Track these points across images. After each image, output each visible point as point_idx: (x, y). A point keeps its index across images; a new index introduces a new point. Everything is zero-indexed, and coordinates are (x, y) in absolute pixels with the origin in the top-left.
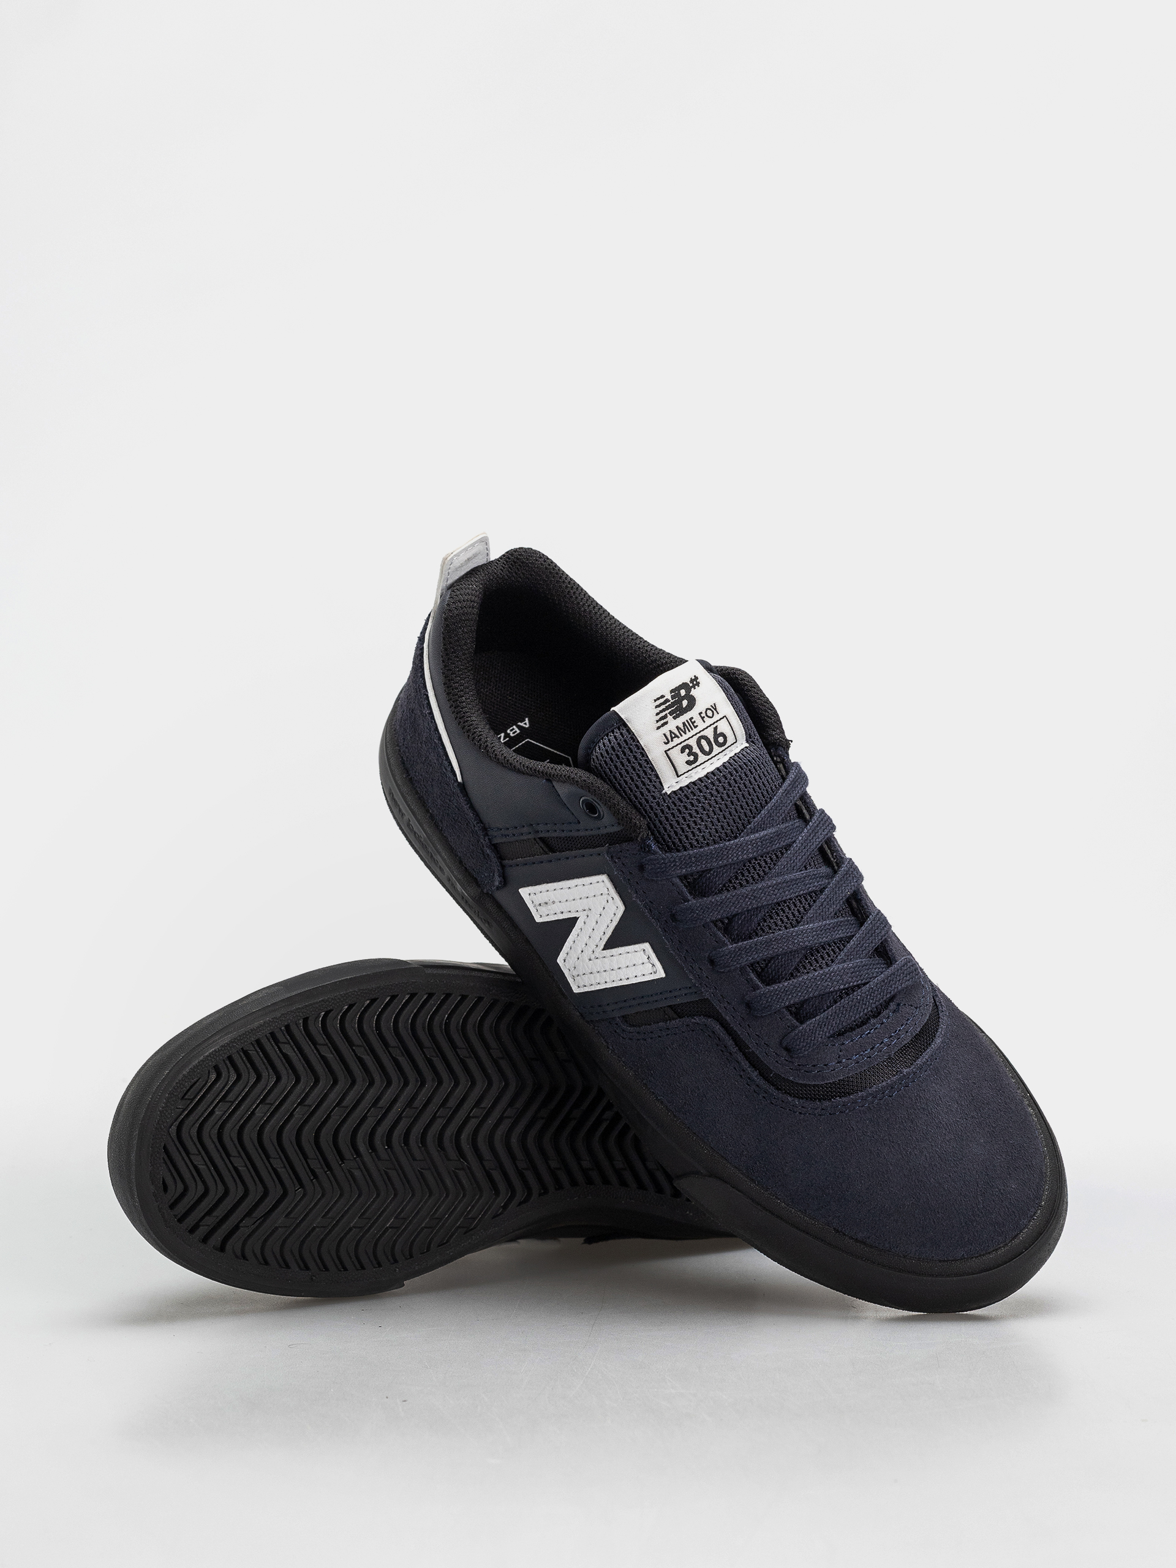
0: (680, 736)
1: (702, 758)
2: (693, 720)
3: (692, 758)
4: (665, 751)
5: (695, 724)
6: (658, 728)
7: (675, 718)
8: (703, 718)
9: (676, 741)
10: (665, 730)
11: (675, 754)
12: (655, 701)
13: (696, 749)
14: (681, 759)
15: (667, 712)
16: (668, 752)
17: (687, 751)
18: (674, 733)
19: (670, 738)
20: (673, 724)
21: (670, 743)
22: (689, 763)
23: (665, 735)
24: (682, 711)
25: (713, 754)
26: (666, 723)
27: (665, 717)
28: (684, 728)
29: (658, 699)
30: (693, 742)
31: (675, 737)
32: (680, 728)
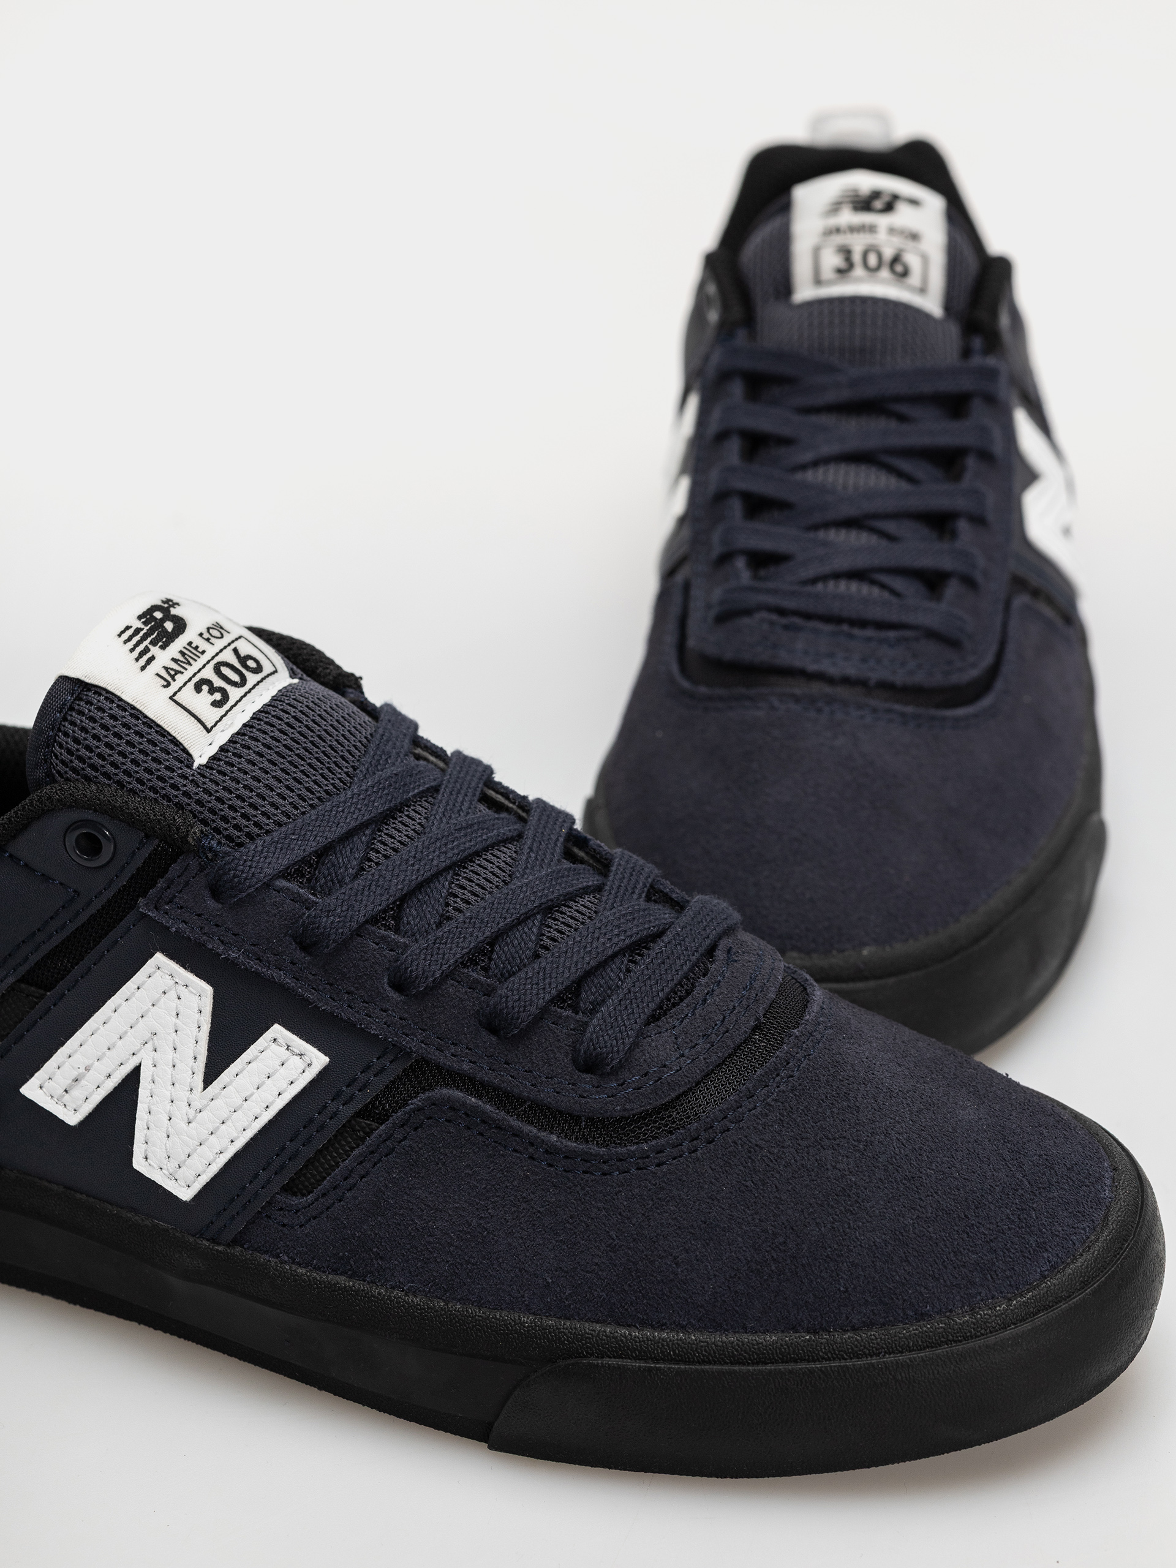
0: (183, 670)
1: (234, 693)
2: (194, 645)
3: (218, 696)
4: (171, 698)
5: (200, 650)
6: (143, 668)
7: (163, 647)
8: (208, 640)
9: (180, 679)
10: (156, 667)
11: (188, 696)
12: (120, 635)
13: (218, 682)
14: (202, 702)
15: (146, 643)
16: (175, 698)
17: (205, 688)
18: (172, 669)
19: (169, 676)
20: (164, 657)
21: (172, 683)
22: (216, 704)
23: (158, 675)
24: (170, 638)
25: (249, 685)
26: (153, 658)
27: (146, 650)
28: (186, 659)
29: (123, 632)
30: (208, 673)
31: (176, 674)
32: (179, 660)
